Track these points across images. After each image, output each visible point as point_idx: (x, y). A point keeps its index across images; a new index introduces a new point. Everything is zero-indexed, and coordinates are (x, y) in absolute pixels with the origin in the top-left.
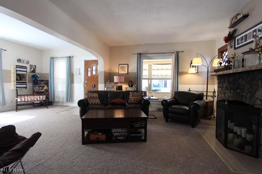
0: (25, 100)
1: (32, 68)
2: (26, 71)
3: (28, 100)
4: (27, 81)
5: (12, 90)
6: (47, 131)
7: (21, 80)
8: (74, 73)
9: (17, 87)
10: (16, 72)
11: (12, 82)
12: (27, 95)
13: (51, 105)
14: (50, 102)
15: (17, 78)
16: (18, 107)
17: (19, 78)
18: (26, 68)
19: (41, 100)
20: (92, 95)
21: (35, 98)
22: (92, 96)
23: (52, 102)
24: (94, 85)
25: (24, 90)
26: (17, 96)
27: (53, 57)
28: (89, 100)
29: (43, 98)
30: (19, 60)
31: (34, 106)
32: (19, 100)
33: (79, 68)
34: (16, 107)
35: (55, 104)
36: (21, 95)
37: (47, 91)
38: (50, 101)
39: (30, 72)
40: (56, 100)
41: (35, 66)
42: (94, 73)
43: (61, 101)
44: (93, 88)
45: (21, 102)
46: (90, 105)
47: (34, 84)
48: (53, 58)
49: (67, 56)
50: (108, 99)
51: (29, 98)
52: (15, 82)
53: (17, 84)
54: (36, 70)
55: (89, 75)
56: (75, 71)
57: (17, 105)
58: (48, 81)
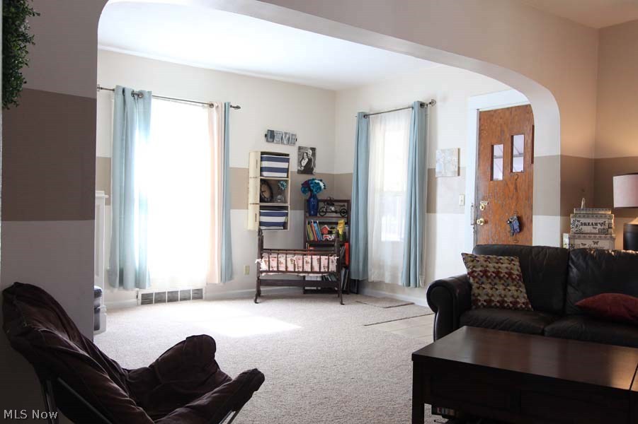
0: (278, 267)
1: (303, 158)
2: (286, 170)
3: (287, 267)
4: (288, 204)
5: (250, 231)
6: (315, 381)
7: (272, 199)
8: (437, 170)
9: (261, 224)
10: (261, 175)
11: (251, 207)
12: (286, 251)
13: (357, 293)
14: (355, 280)
15: (262, 192)
16: (262, 289)
17: (267, 195)
18: (288, 161)
19: (322, 270)
20: (490, 265)
21: (307, 262)
22: (491, 267)
23: (358, 280)
24: (519, 219)
25: (281, 232)
26: (262, 251)
27: (367, 111)
28: (475, 286)
29: (327, 263)
30: (271, 136)
31: (306, 292)
32: (264, 267)
33: (457, 147)
34: (255, 290)
35: (368, 291)
36: (270, 251)
37: (345, 239)
38: (353, 277)
39: (300, 172)
40: (373, 276)
41: (313, 149)
42: (518, 166)
43: (387, 280)
44: (514, 233)
45: (269, 271)
46: (478, 307)
47: (308, 215)
48: (366, 116)
49: (411, 103)
50: (570, 290)
51: (289, 259)
52: (258, 206)
53: (261, 214)
54: (315, 166)
55: (498, 175)
56: (441, 163)
57: (260, 283)
58: (348, 202)
